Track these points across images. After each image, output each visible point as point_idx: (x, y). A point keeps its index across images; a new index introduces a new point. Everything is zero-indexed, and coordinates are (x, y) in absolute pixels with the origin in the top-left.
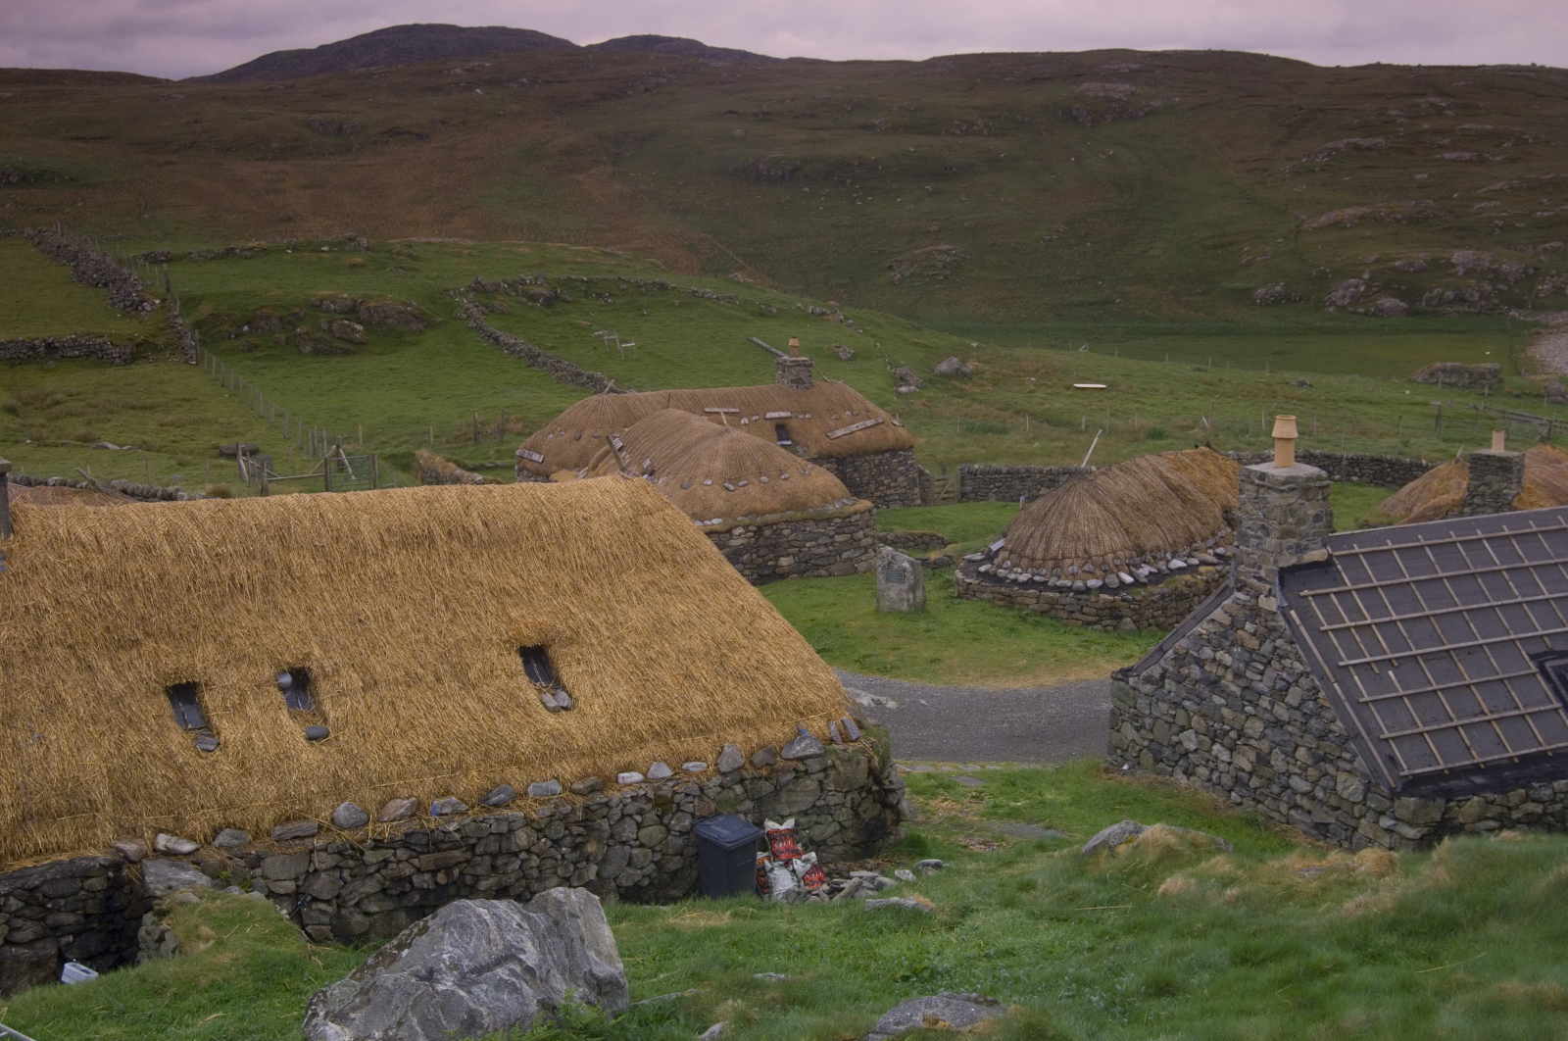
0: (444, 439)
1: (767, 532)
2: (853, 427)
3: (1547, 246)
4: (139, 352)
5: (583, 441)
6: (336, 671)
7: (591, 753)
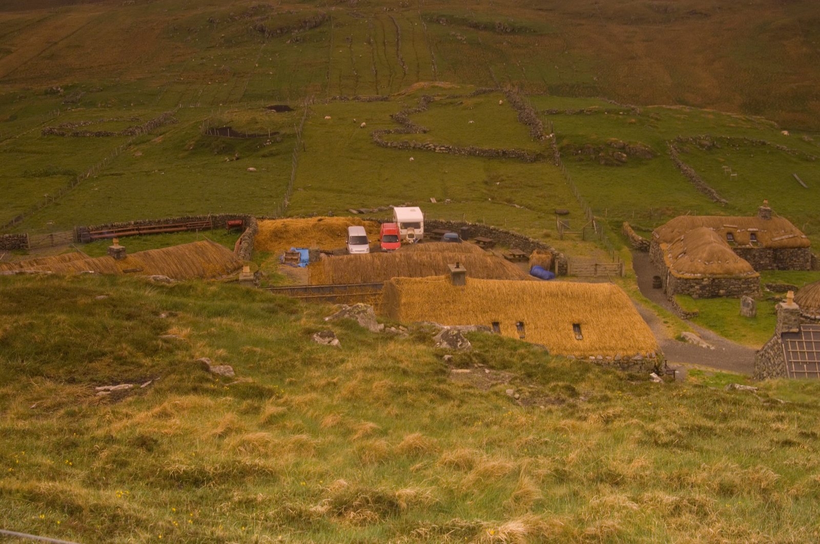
0: (639, 216)
1: (716, 281)
2: (783, 237)
4: (537, 158)
5: (674, 233)
6: (529, 324)
7: (584, 351)
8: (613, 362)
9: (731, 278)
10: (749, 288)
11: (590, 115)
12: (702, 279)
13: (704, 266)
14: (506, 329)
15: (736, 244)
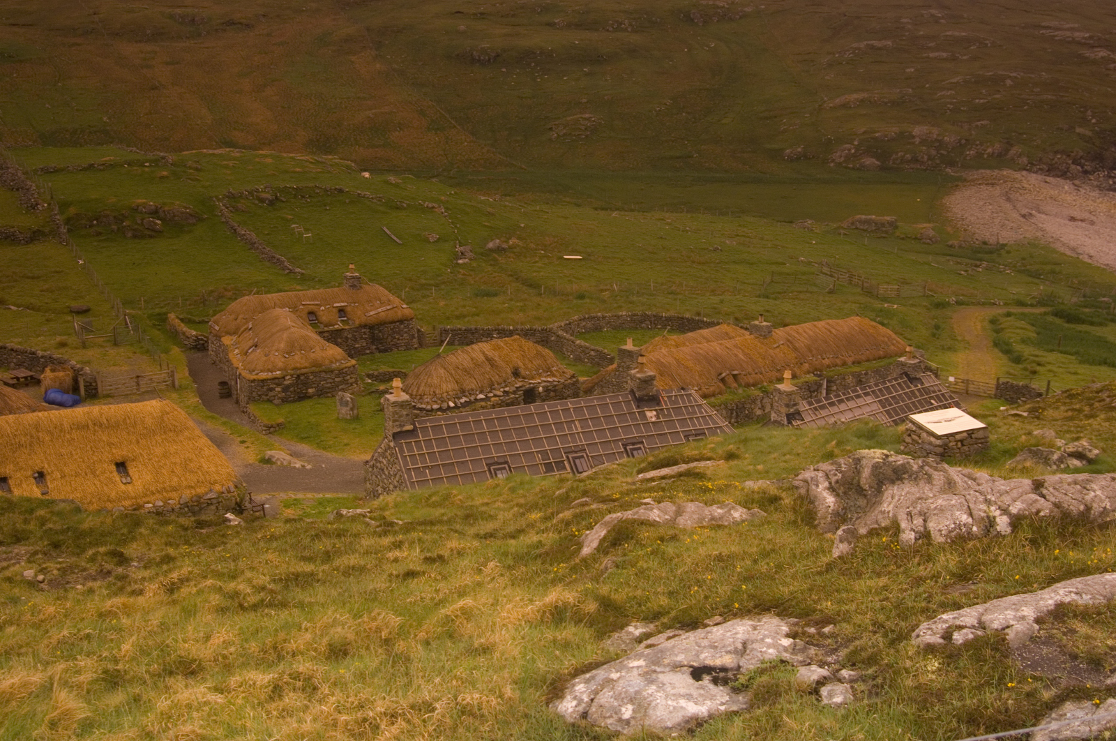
0: (188, 303)
1: (302, 378)
2: (380, 310)
3: (979, 123)
4: (35, 236)
5: (238, 321)
6: (52, 472)
7: (136, 498)
8: (178, 506)
9: (320, 372)
10: (345, 382)
11: (104, 170)
12: (284, 378)
13: (283, 360)
14: (20, 485)
15: (322, 326)
